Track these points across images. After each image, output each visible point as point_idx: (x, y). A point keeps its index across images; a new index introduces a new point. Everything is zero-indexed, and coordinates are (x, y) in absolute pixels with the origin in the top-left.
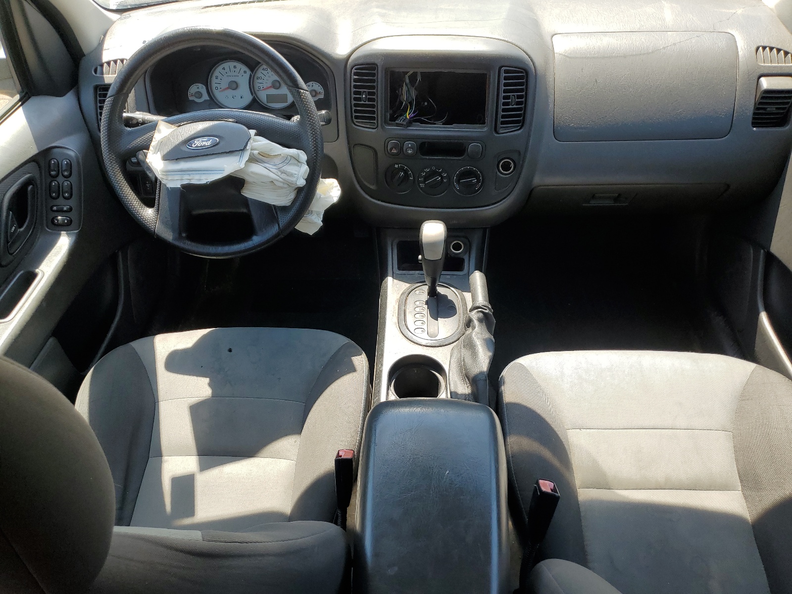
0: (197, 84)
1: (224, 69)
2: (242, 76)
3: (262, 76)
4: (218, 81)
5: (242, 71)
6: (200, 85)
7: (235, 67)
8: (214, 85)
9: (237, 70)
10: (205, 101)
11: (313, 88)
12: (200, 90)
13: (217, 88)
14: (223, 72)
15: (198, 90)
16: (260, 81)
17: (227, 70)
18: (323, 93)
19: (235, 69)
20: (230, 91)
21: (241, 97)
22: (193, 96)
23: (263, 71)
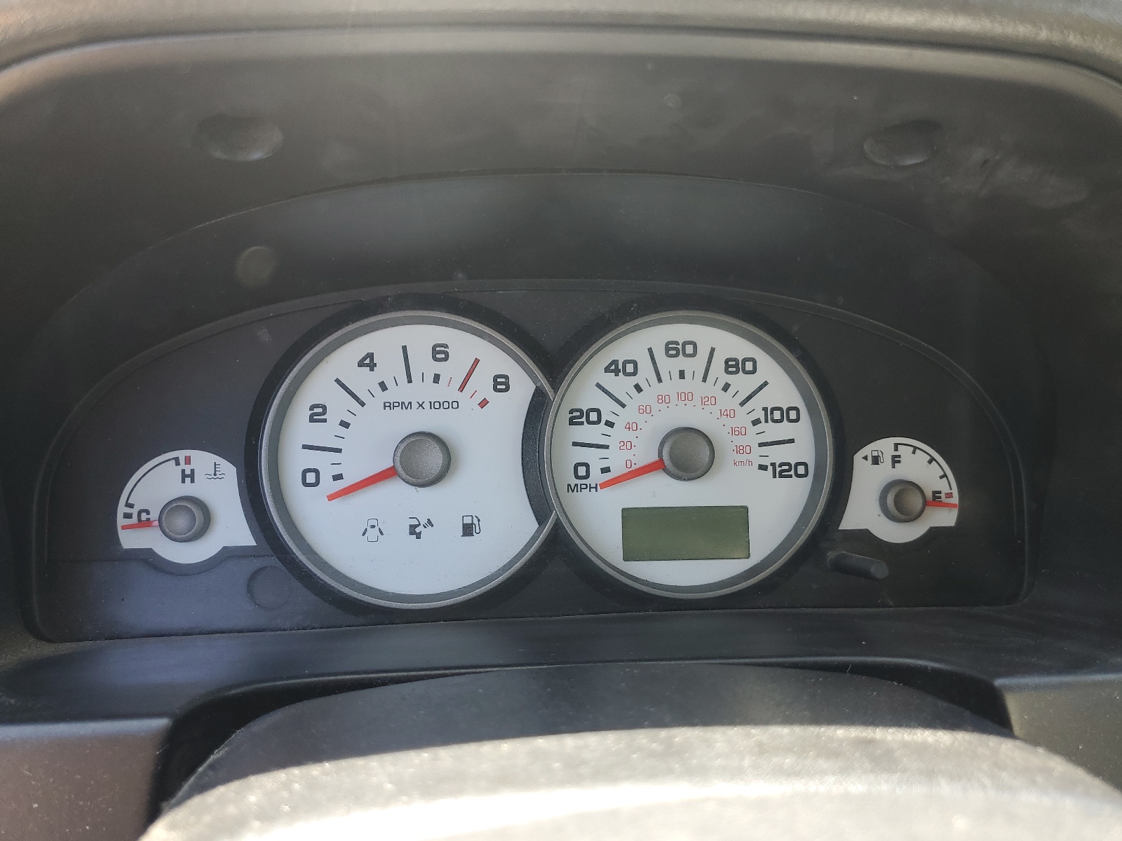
0: (181, 454)
1: (368, 362)
2: (484, 403)
3: (607, 406)
4: (323, 434)
5: (482, 383)
6: (203, 460)
7: (440, 353)
8: (295, 460)
9: (453, 370)
10: (229, 555)
11: (902, 472)
12: (198, 489)
13: (311, 478)
14: (362, 381)
15: (188, 489)
16: (587, 433)
17: (389, 366)
18: (955, 500)
19: (439, 367)
20: (397, 490)
21: (468, 530)
22: (148, 523)
23: (609, 381)
